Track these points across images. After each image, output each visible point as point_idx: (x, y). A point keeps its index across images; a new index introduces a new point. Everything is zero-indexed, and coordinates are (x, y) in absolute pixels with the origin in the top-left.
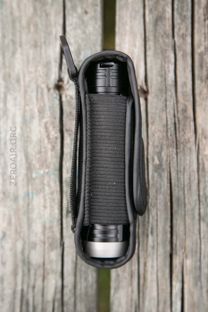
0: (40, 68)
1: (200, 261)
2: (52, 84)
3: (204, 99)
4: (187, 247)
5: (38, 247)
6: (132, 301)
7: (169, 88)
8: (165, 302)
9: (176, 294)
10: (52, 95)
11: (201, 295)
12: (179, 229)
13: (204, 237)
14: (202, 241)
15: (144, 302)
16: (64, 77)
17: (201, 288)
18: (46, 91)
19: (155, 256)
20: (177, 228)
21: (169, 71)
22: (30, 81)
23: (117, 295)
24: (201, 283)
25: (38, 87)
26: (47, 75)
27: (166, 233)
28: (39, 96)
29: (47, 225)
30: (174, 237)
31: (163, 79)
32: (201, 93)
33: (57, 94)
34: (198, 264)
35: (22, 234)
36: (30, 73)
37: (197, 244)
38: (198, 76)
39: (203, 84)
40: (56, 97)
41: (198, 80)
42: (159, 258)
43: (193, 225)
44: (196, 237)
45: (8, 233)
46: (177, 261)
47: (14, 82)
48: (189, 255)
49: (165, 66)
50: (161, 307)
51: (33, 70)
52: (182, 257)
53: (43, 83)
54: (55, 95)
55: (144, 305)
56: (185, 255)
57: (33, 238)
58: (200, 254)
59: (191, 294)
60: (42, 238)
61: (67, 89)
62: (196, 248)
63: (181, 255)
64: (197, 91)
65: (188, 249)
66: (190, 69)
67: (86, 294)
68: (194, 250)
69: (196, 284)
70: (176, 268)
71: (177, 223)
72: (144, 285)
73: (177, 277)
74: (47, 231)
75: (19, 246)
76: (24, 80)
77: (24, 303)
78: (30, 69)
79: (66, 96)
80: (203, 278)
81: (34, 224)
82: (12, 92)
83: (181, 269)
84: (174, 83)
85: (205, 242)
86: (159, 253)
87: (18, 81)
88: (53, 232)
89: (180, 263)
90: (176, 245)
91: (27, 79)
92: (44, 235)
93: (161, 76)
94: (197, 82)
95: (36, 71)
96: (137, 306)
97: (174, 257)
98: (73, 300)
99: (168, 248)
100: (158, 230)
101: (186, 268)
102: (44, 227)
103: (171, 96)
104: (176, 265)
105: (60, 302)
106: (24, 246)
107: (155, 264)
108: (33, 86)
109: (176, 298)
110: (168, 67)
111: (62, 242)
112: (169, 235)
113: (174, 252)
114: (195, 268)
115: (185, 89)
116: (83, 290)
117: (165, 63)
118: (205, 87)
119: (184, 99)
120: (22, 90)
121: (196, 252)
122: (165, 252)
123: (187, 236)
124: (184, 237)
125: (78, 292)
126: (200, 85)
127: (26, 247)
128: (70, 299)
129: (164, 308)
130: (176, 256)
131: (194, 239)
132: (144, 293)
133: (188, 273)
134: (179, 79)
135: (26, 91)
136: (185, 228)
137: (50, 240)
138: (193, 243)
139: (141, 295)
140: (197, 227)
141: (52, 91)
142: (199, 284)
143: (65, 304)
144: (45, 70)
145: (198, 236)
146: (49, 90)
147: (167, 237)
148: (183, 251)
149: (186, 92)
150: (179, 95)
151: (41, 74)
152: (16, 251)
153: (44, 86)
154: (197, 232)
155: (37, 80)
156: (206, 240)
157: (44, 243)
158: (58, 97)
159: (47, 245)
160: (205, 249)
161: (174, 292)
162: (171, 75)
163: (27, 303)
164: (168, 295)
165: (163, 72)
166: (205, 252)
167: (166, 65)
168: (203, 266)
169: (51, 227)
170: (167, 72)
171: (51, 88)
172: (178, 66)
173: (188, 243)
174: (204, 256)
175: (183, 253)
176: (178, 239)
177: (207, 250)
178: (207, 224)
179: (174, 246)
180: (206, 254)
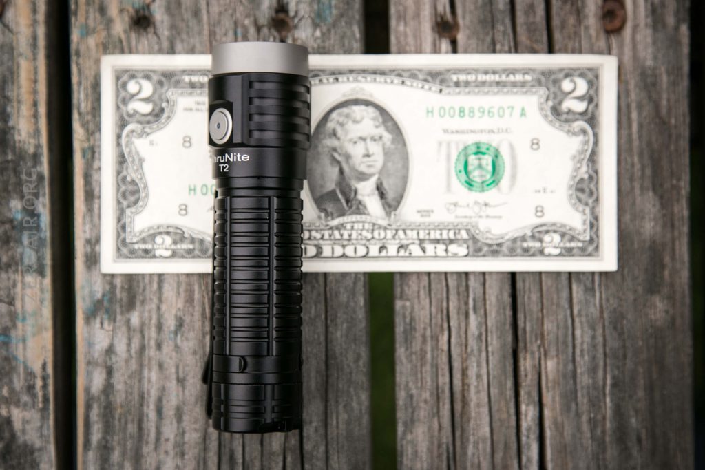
1: (574, 361)
2: (264, 19)
3: (569, 37)
4: (546, 333)
6: (439, 446)
7: (499, 16)
8: (506, 446)
9: (529, 430)
11: (579, 429)
12: (529, 298)
13: (580, 311)
14: (577, 320)
15: (464, 448)
16: (288, 3)
17: (578, 415)
19: (484, 354)
20: (524, 296)
22: (220, 13)
23: (409, 437)
24: (577, 404)
25: (236, 23)
27: (504, 309)
30: (520, 316)
32: (563, 26)
34: (570, 367)
37: (566, 327)
39: (568, 6)
42: (490, 358)
43: (558, 291)
44: (563, 314)
45: (187, 319)
46: (526, 364)
47: (187, 15)
48: (553, 352)
50: (499, 456)
52: (537, 355)
53: (247, 16)
55: (465, 454)
56: (542, 350)
58: (574, 346)
59: (558, 427)
61: (296, 27)
62: (566, 336)
63: (536, 350)
64: (556, 22)
65: (550, 338)
67: (349, 436)
68: (561, 339)
69: (566, 408)
70: (526, 376)
71: (524, 288)
72: (462, 414)
73: (529, 394)
76: (208, 12)
77: (225, 459)
80: (579, 394)
82: (184, 36)
83: (536, 377)
84: (508, 7)
85: (581, 322)
86: (490, 349)
87: (196, 13)
89: (534, 366)
90: (524, 329)
91: (215, 9)
94: (555, 4)
96: (451, 455)
97: (521, 355)
98: (322, 448)
99: (509, 338)
100: (488, 303)
101: (547, 376)
103: (504, 33)
104: (525, 370)
105: (298, 452)
107: (484, 371)
108: (227, 23)
109: (528, 437)
112: (509, 313)
113: (521, 345)
114: (565, 376)
115: (531, 19)
116: (343, 426)
118: (571, 14)
119: (530, 38)
120: (206, 32)
121: (565, 343)
122: (503, 346)
123: (545, 311)
124: (540, 314)
125: (333, 432)
126: (562, 9)
128: (316, 446)
129: (504, 458)
130: (526, 353)
131: (560, 317)
132: (463, 431)
133: (550, 385)
135: (212, 34)
136: (542, 296)
138: (558, 326)
139: (458, 434)
140: (565, 294)
141: (265, 30)
142: (573, 406)
143: (306, 456)
145: (568, 312)
146: (259, 28)
147: (505, 314)
148: (539, 342)
149: (534, 23)
150: (521, 29)
153: (248, 22)
154: (564, 303)
155: (235, 10)
156: (584, 319)
160: (582, 337)
161: (524, 425)
163: (232, 458)
164: (514, 431)
166: (582, 343)
168: (579, 371)
171: (263, 26)
173: (548, 326)
174: (582, 351)
175: (540, 347)
176: (528, 318)
177: (587, 339)
178: (585, 286)
179: (520, 333)
180: (585, 346)
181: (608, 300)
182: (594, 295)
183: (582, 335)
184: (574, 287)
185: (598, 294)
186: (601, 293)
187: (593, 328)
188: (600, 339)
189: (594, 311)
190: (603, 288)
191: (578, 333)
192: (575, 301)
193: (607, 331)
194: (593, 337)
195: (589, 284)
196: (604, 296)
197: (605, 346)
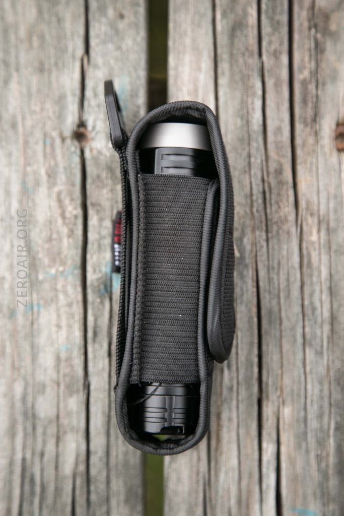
0: (48, 105)
1: (305, 409)
2: (68, 132)
3: (309, 154)
4: (284, 387)
5: (48, 390)
6: (198, 473)
7: (253, 136)
8: (251, 475)
9: (268, 462)
10: (68, 149)
11: (308, 463)
12: (271, 358)
13: (311, 371)
14: (309, 377)
15: (217, 476)
16: (86, 120)
17: (307, 451)
18: (58, 141)
19: (234, 403)
20: (268, 357)
21: (253, 109)
22: (33, 127)
23: (174, 466)
24: (307, 444)
25: (45, 135)
26: (61, 117)
27: (252, 366)
28: (48, 150)
29: (63, 355)
30: (264, 372)
31: (244, 122)
32: (304, 144)
33: (76, 147)
34: (302, 413)
35: (22, 371)
36: (33, 112)
37: (300, 382)
38: (300, 118)
39: (308, 129)
40: (75, 152)
41: (300, 123)
42: (240, 405)
43: (294, 353)
44: (298, 371)
46: (269, 410)
47: (7, 127)
48: (288, 401)
49: (247, 101)
50: (244, 483)
51: (37, 108)
52: (276, 404)
53: (55, 129)
54: (73, 149)
55: (217, 480)
56: (281, 400)
57: (40, 377)
58: (306, 398)
59: (292, 461)
60: (55, 376)
61: (93, 139)
62: (299, 389)
63: (276, 400)
64: (298, 141)
65: (287, 390)
66: (286, 105)
67: (126, 464)
68: (296, 392)
69: (298, 446)
70: (267, 420)
71: (268, 349)
72: (217, 449)
73: (269, 434)
74: (63, 364)
75: (18, 389)
76: (23, 125)
77: (27, 480)
78: (33, 108)
79: (91, 150)
80: (309, 435)
81: (41, 355)
82: (4, 144)
83: (275, 421)
84: (261, 128)
85: (312, 379)
86: (240, 398)
87: (14, 126)
88: (72, 366)
89: (274, 413)
90: (267, 384)
91: (29, 123)
92: (58, 372)
93: (242, 118)
94: (299, 127)
95: (42, 109)
96: (207, 482)
97: (264, 404)
98: (104, 474)
99: (255, 389)
100: (239, 362)
101: (284, 421)
102: (58, 359)
103: (258, 149)
104: (267, 416)
105: (85, 477)
106: (26, 388)
107: (234, 415)
108: (38, 134)
109: (268, 469)
110: (253, 103)
111: (87, 383)
112: (256, 370)
113: (264, 396)
114: (298, 421)
115: (279, 139)
116: (121, 457)
117: (248, 96)
118: (311, 135)
119: (277, 154)
120: (21, 141)
121: (299, 395)
122: (250, 396)
123: (284, 369)
124: (280, 372)
125: (113, 461)
126: (303, 131)
127: (30, 390)
128: (100, 472)
129: (249, 485)
130: (268, 402)
131: (296, 374)
132: (217, 462)
133: (286, 428)
134: (269, 122)
135: (26, 143)
136: (282, 357)
137: (68, 379)
138: (294, 382)
139: (213, 464)
140: (300, 356)
141: (68, 141)
142: (304, 445)
143: (92, 480)
144: (57, 108)
145: (302, 371)
146: (63, 140)
147: (252, 372)
148: (278, 393)
149: (281, 142)
150: (271, 146)
151: (51, 114)
152: (13, 397)
153: (55, 134)
154: (299, 364)
155: (44, 124)
156: (314, 376)
157: (58, 384)
158: (78, 152)
159: (62, 387)
161: (265, 458)
162: (257, 116)
163: (32, 481)
164: (256, 464)
165: (245, 111)
166: (312, 395)
167: (250, 100)
168: (309, 417)
169: (69, 359)
170: (250, 111)
171: (67, 137)
172: (268, 102)
173: (287, 381)
174: (312, 401)
175: (279, 397)
176: (270, 374)
177: (316, 392)
178: (316, 350)
179: (264, 386)
180: (315, 398)
181: (333, 362)
182: (322, 358)
183: (313, 389)
184: (308, 351)
185: (325, 357)
186: (328, 356)
187: (321, 383)
188: (326, 392)
189: (322, 370)
190: (330, 352)
191: (309, 387)
192: (308, 361)
193: (333, 386)
194: (321, 391)
195: (319, 348)
196: (331, 358)
197: (330, 397)
